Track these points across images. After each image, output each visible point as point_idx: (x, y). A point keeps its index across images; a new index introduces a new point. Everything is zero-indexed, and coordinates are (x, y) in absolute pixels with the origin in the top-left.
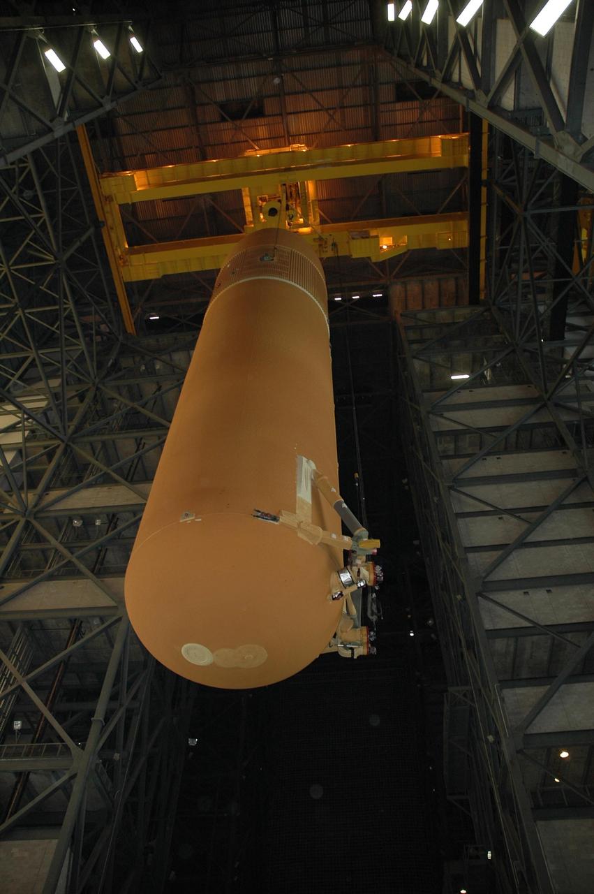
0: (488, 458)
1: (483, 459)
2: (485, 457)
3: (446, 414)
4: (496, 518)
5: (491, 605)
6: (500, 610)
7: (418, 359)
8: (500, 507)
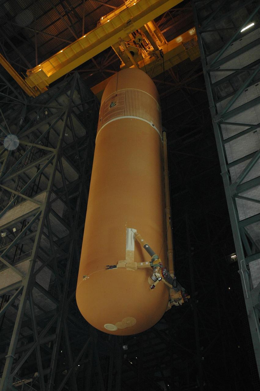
0: (249, 88)
1: (245, 91)
2: (247, 89)
3: (222, 67)
4: (252, 133)
5: (244, 201)
6: (250, 203)
7: (205, 32)
8: (254, 124)
